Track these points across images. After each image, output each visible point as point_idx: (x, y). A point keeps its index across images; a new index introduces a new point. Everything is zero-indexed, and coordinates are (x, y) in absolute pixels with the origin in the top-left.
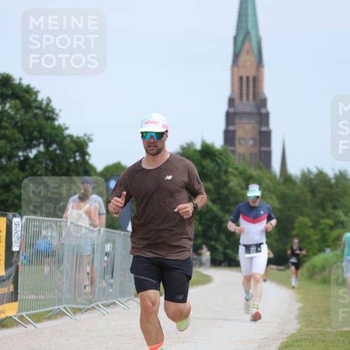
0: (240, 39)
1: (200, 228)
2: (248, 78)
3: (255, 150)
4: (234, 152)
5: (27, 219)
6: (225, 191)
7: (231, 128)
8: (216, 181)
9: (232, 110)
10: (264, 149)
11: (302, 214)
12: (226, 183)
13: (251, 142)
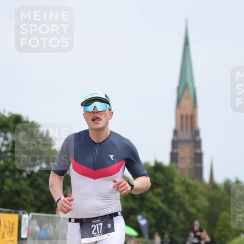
0: (181, 88)
1: (153, 221)
2: (187, 116)
3: (192, 166)
4: (177, 167)
5: (33, 216)
6: (171, 195)
7: (175, 151)
8: (165, 187)
9: (176, 138)
10: (198, 165)
11: (224, 210)
12: (172, 189)
13: (189, 161)
